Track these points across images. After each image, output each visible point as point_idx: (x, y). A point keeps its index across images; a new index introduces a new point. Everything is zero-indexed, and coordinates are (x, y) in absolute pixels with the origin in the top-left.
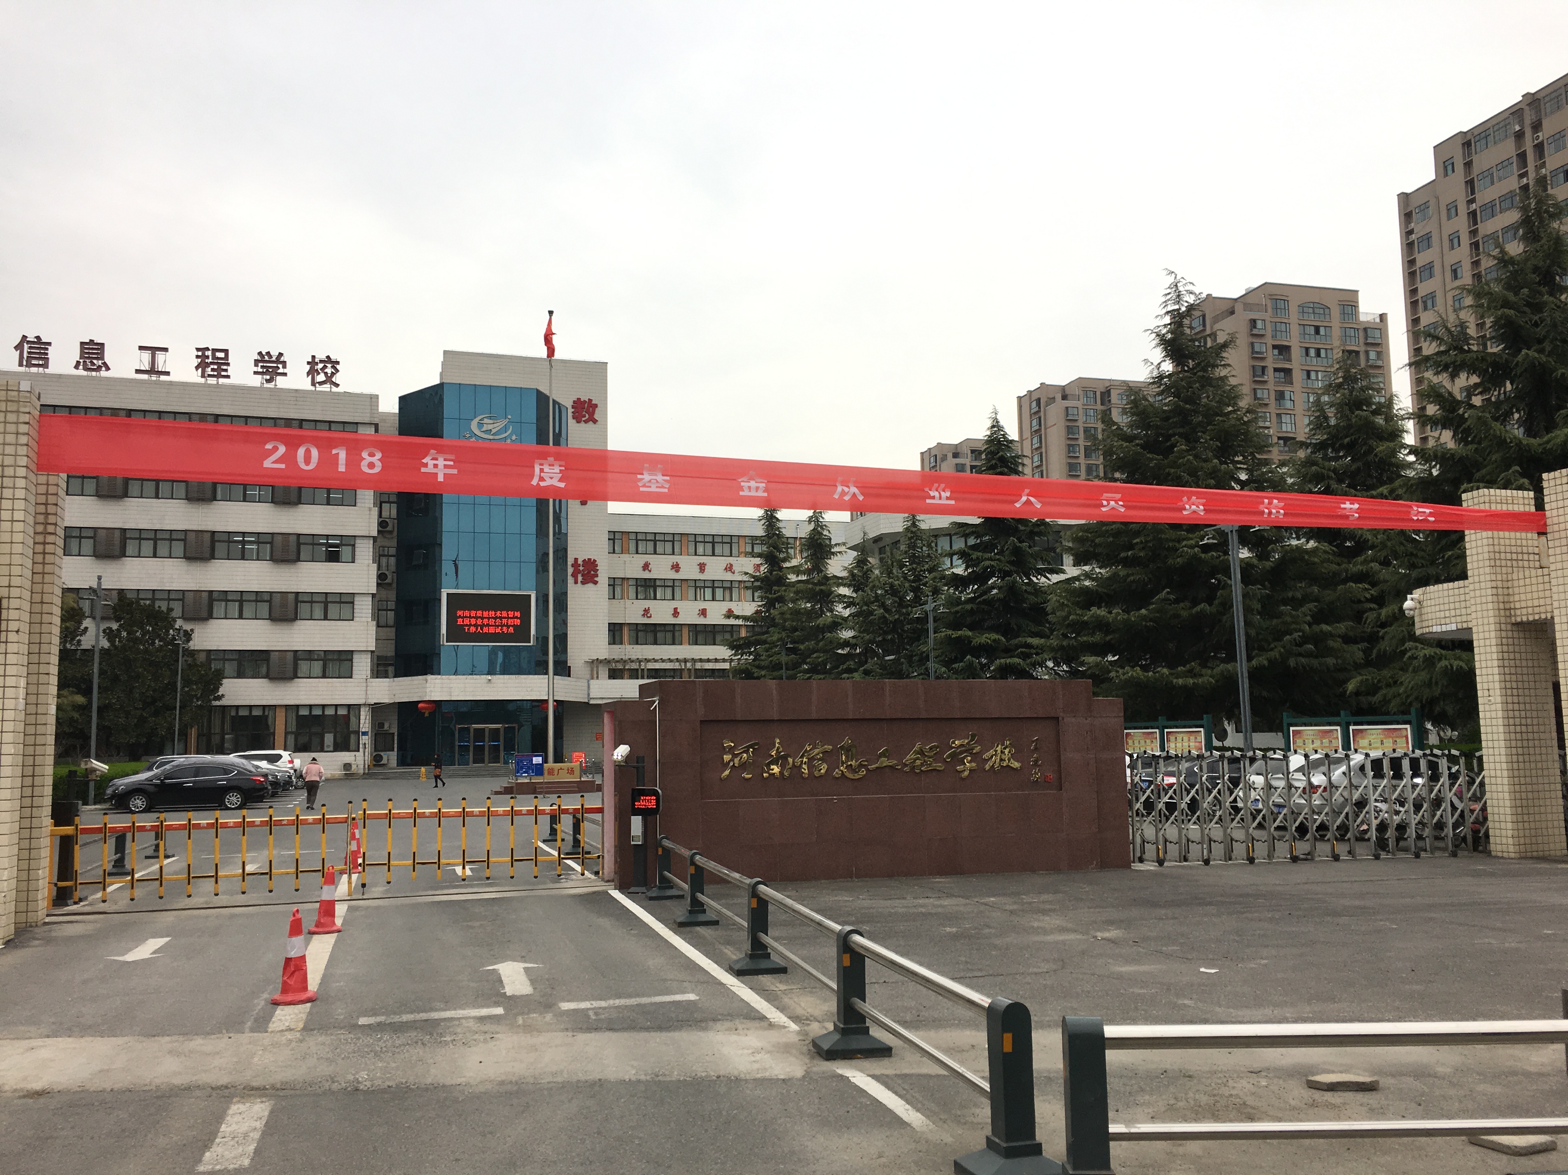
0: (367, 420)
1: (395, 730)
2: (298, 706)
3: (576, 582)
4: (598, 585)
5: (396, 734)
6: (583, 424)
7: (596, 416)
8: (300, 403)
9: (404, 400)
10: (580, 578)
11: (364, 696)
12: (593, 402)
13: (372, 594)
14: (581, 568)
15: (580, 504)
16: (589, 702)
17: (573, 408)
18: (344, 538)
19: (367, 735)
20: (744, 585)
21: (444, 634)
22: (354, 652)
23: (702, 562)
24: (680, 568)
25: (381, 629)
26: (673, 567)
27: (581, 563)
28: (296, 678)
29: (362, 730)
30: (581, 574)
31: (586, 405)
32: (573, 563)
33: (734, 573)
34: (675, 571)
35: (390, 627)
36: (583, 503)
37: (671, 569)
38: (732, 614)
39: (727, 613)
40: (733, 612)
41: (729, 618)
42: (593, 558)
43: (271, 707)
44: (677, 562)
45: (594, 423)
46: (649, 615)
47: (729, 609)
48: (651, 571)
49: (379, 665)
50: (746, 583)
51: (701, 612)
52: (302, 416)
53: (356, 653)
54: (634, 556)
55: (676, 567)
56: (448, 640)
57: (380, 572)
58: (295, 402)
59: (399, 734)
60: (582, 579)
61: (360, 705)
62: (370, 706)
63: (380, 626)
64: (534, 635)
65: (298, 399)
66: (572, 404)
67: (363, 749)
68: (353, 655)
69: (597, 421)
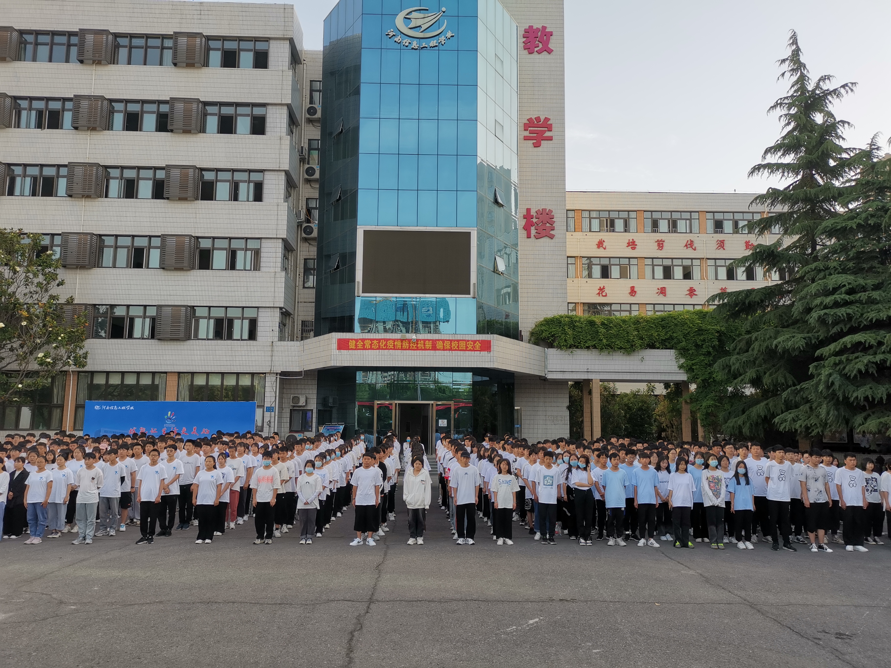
0: (279, 34)
1: (313, 406)
2: (193, 374)
3: (529, 236)
4: (554, 240)
5: (315, 411)
6: (535, 55)
7: (550, 46)
8: (202, 17)
9: (328, 21)
10: (533, 231)
11: (269, 364)
12: (547, 30)
13: (283, 239)
14: (534, 220)
15: (532, 146)
16: (547, 376)
17: (524, 37)
18: (251, 173)
19: (273, 411)
20: (706, 263)
21: (359, 282)
22: (258, 307)
23: (660, 239)
24: (636, 245)
25: (306, 290)
26: (629, 244)
27: (535, 214)
28: (191, 339)
29: (267, 405)
30: (534, 227)
31: (539, 34)
32: (525, 214)
33: (695, 250)
34: (632, 248)
35: (313, 288)
36: (537, 145)
37: (627, 246)
38: (695, 293)
39: (688, 292)
40: (695, 291)
41: (691, 297)
42: (548, 208)
43: (162, 375)
44: (633, 240)
45: (549, 53)
46: (604, 294)
47: (691, 288)
48: (605, 249)
49: (303, 331)
50: (708, 260)
51: (659, 291)
52: (207, 32)
53: (260, 310)
54: (588, 234)
55: (632, 245)
56: (363, 292)
57: (305, 225)
58: (199, 17)
59: (319, 412)
60: (536, 233)
61: (265, 373)
62: (277, 375)
63: (304, 287)
64: (474, 284)
65: (202, 12)
66: (524, 33)
67: (268, 428)
68: (258, 312)
69: (553, 51)
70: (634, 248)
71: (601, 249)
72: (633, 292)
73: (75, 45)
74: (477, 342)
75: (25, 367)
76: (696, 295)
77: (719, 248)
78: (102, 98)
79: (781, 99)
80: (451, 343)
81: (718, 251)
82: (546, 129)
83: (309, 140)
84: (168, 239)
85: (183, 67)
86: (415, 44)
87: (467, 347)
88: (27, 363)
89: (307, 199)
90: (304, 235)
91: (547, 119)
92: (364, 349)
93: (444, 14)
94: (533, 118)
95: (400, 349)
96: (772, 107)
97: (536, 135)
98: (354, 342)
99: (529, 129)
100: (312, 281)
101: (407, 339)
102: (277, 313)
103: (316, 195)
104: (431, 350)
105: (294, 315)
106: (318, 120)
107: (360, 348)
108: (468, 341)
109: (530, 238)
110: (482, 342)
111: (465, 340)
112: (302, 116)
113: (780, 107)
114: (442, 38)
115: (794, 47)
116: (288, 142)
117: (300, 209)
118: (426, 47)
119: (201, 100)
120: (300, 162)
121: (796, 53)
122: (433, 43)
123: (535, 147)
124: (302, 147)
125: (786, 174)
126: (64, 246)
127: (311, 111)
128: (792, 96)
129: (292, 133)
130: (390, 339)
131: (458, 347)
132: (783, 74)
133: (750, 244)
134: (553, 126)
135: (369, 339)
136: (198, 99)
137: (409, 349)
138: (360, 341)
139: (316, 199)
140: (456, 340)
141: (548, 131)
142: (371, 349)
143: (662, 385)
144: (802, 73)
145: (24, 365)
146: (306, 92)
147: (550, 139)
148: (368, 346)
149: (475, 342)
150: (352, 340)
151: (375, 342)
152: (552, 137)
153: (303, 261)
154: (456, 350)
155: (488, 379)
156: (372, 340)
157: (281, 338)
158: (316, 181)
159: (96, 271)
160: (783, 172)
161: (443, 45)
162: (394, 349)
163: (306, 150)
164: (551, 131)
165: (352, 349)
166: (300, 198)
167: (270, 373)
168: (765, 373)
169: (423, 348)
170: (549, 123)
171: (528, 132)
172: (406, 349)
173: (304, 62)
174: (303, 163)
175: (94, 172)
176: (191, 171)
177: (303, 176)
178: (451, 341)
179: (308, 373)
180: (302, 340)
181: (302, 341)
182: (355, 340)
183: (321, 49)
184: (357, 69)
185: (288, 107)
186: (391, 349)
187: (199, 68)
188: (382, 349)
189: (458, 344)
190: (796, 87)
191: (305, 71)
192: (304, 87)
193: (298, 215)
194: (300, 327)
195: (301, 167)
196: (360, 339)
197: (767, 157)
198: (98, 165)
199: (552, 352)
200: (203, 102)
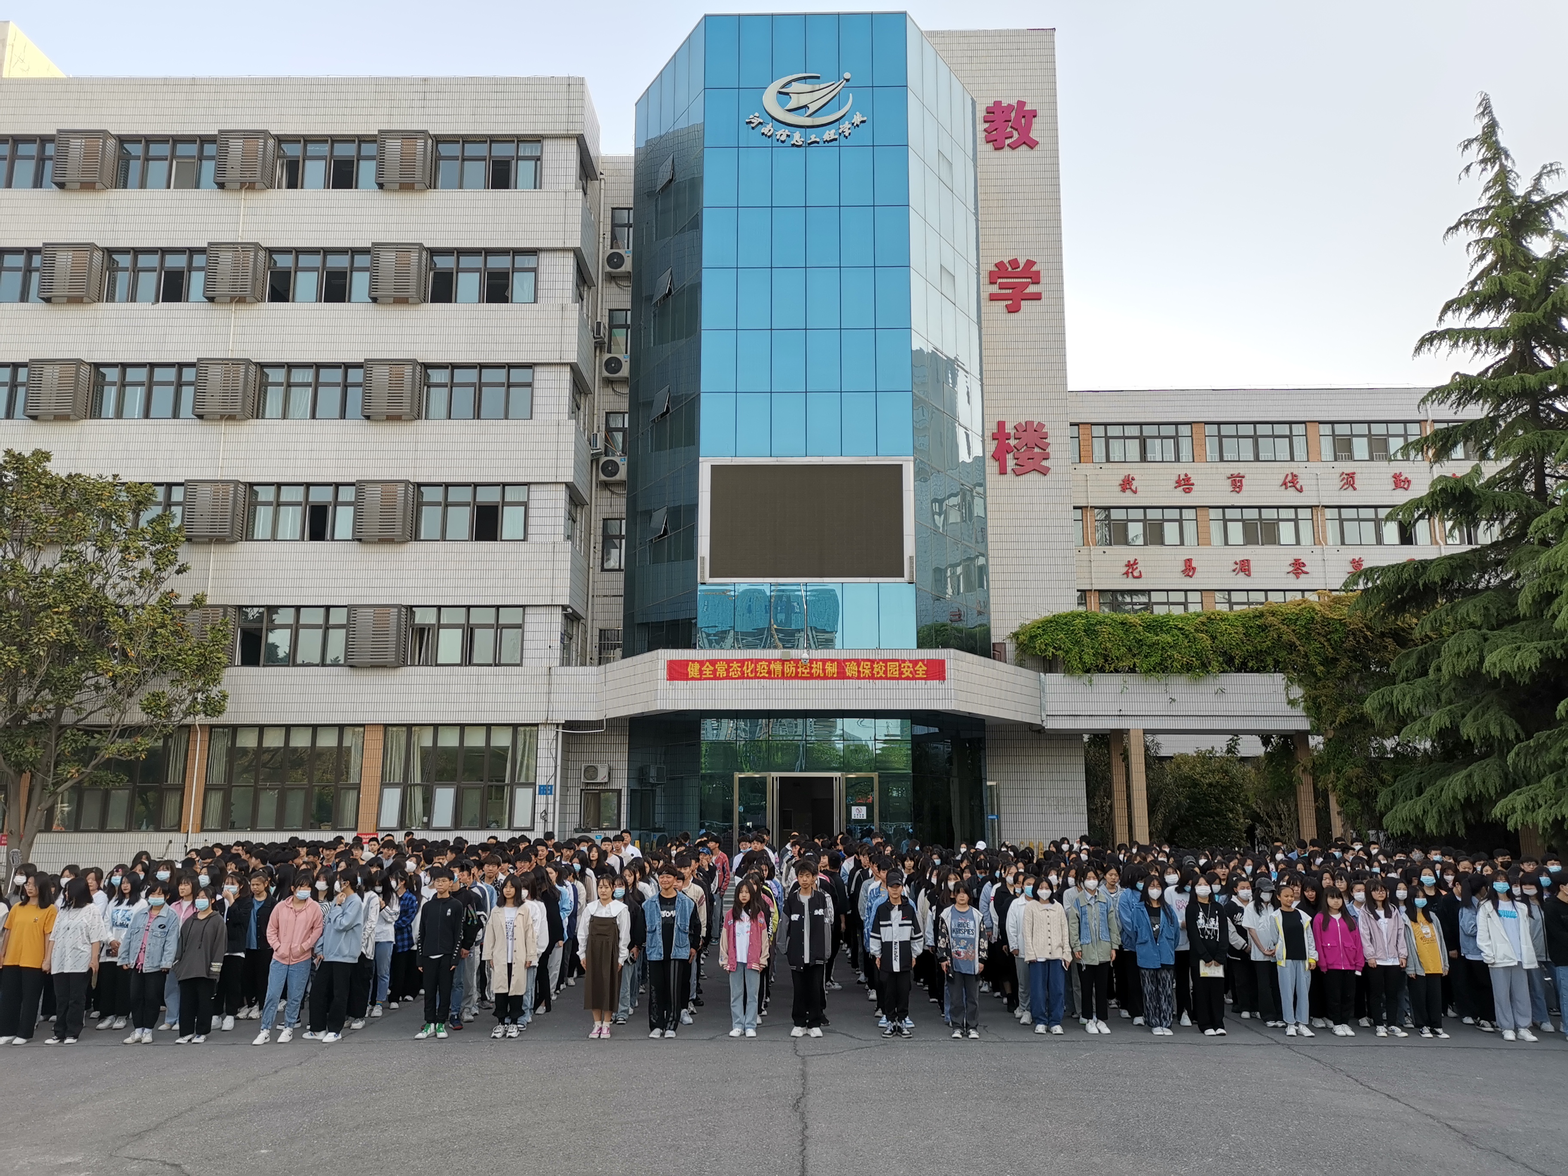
0: (560, 129)
1: (621, 782)
2: (410, 727)
3: (1003, 471)
4: (1049, 476)
5: (624, 793)
6: (1007, 152)
7: (1033, 135)
8: (428, 103)
9: (643, 104)
10: (1011, 463)
11: (544, 707)
12: (1027, 108)
13: (567, 484)
14: (1012, 442)
15: (1005, 310)
16: (1044, 724)
17: (985, 122)
18: (511, 370)
19: (551, 794)
20: (1323, 515)
21: (703, 558)
22: (523, 607)
23: (1236, 472)
24: (1193, 484)
25: (606, 573)
26: (1179, 483)
27: (1013, 432)
28: (407, 665)
29: (541, 781)
30: (1012, 454)
31: (1013, 115)
32: (996, 431)
33: (1300, 491)
34: (1184, 490)
35: (620, 570)
36: (1013, 309)
37: (1176, 487)
38: (1303, 569)
39: (1291, 569)
40: (1304, 565)
41: (1298, 578)
42: (1036, 420)
43: (357, 729)
44: (1186, 475)
45: (1032, 148)
46: (1136, 574)
47: (1296, 560)
48: (1135, 492)
49: (602, 648)
50: (1326, 510)
51: (1238, 566)
52: (436, 129)
53: (528, 610)
54: (1104, 466)
55: (1185, 483)
56: (712, 575)
57: (604, 459)
58: (421, 103)
59: (632, 793)
60: (1016, 464)
61: (537, 725)
62: (557, 728)
63: (603, 570)
64: (911, 558)
65: (428, 96)
66: (985, 114)
67: (542, 825)
68: (524, 614)
69: (1037, 143)
70: (1188, 491)
71: (1128, 492)
72: (1189, 569)
73: (211, 158)
74: (920, 663)
75: (119, 720)
76: (1307, 573)
77: (1346, 486)
78: (257, 246)
79: (1466, 214)
80: (872, 666)
81: (1343, 493)
82: (1029, 280)
83: (610, 310)
84: (368, 488)
85: (395, 191)
86: (797, 137)
87: (901, 673)
88: (123, 712)
89: (607, 413)
90: (602, 477)
91: (1030, 263)
92: (716, 678)
93: (849, 84)
94: (1006, 261)
95: (780, 678)
96: (1450, 229)
97: (1011, 291)
98: (697, 666)
99: (1000, 281)
100: (616, 558)
101: (792, 660)
102: (558, 617)
103: (624, 405)
104: (835, 678)
105: (586, 619)
106: (627, 276)
107: (708, 676)
108: (904, 661)
109: (1006, 473)
110: (929, 663)
111: (897, 660)
112: (598, 268)
113: (1466, 226)
114: (845, 126)
115: (1486, 120)
116: (576, 315)
117: (595, 432)
118: (818, 143)
119: (426, 246)
120: (595, 348)
121: (1491, 128)
122: (829, 134)
123: (1009, 312)
124: (599, 324)
125: (1483, 347)
126: (186, 504)
127: (615, 260)
128: (1487, 209)
129: (582, 300)
130: (761, 660)
131: (885, 672)
132: (1467, 169)
133: (1403, 478)
134: (1042, 274)
135: (723, 660)
136: (421, 244)
137: (797, 677)
138: (708, 664)
139: (624, 413)
140: (881, 660)
141: (1033, 283)
142: (728, 677)
143: (1257, 740)
144: (1503, 167)
145: (117, 716)
146: (606, 228)
147: (1037, 297)
148: (721, 672)
149: (915, 663)
150: (694, 662)
151: (735, 665)
152: (1040, 294)
153: (602, 522)
154: (881, 678)
155: (937, 730)
156: (729, 662)
157: (566, 662)
158: (623, 381)
159: (244, 547)
160: (1478, 344)
161: (847, 137)
162: (769, 678)
163: (605, 327)
164: (1038, 283)
165: (693, 679)
166: (596, 412)
167: (546, 724)
168: (1463, 716)
169: (822, 675)
170: (1034, 269)
171: (997, 286)
172: (791, 678)
173: (602, 176)
174: (601, 351)
175: (242, 375)
176: (408, 370)
177: (600, 373)
178: (872, 661)
179: (614, 724)
180: (600, 664)
181: (602, 667)
182: (698, 661)
183: (632, 153)
184: (695, 185)
185: (575, 254)
186: (764, 678)
187: (421, 190)
188: (748, 678)
189: (886, 667)
190: (1492, 192)
191: (602, 191)
192: (602, 220)
193: (592, 441)
194: (596, 640)
195: (597, 358)
196: (707, 661)
197: (1446, 318)
198: (248, 362)
199: (1054, 680)
200: (429, 248)
